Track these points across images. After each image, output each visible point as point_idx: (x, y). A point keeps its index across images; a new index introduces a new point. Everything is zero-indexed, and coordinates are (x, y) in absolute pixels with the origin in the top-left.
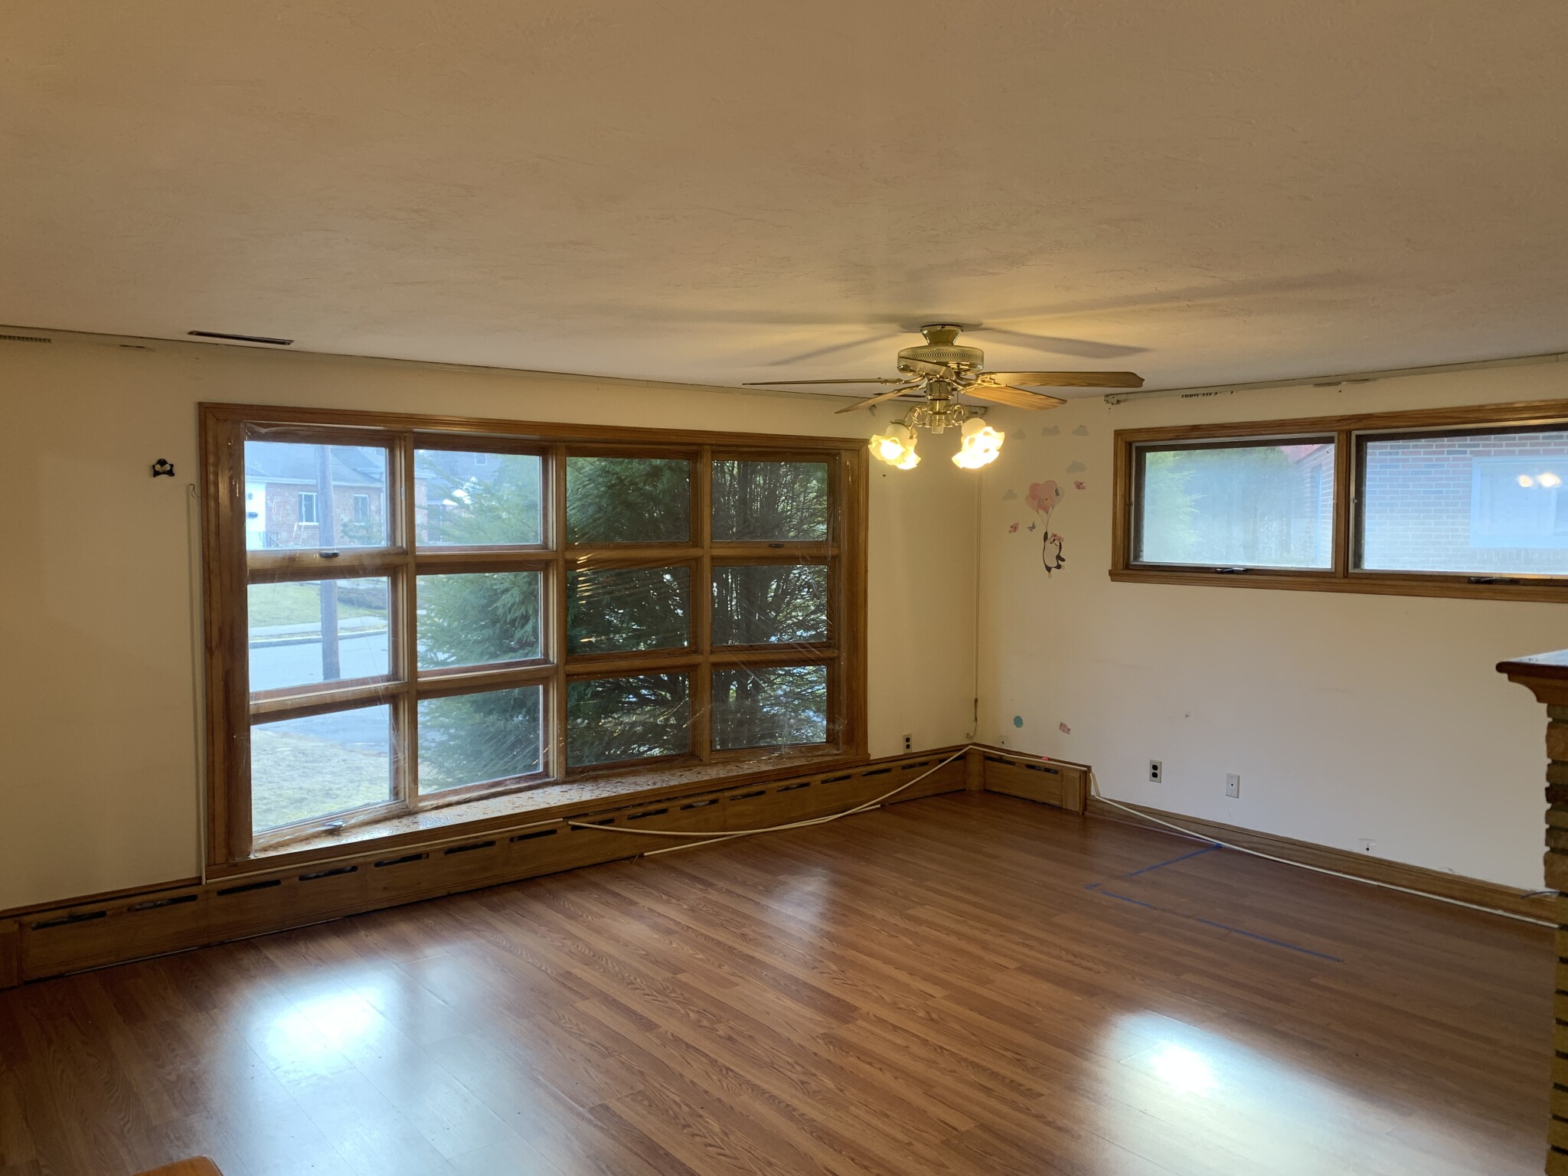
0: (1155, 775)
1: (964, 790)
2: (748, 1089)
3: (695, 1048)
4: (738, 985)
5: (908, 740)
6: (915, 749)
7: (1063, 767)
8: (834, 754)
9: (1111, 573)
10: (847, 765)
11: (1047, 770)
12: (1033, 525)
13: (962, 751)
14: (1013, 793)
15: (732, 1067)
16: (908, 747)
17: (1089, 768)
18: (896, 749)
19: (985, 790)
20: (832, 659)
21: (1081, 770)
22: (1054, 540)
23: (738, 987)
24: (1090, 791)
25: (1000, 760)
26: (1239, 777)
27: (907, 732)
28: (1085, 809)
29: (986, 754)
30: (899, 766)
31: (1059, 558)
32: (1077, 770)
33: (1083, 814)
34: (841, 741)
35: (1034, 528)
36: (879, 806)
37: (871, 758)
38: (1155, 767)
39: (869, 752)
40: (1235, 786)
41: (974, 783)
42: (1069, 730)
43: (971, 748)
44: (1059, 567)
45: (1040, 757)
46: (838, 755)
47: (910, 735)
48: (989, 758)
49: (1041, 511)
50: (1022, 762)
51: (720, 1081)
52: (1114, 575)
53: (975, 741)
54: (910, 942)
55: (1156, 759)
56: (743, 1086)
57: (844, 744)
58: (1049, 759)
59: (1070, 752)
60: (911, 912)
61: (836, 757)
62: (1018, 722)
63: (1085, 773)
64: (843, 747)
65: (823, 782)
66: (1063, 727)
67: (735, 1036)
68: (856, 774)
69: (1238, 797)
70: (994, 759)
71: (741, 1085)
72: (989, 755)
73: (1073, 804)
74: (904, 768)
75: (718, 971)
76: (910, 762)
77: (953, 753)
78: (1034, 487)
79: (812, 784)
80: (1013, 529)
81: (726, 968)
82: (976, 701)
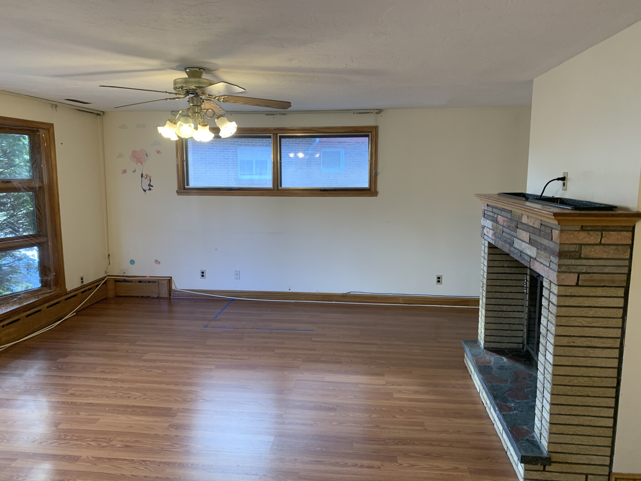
0: (203, 276)
1: (107, 298)
2: (165, 466)
3: (114, 458)
4: (100, 419)
5: (82, 279)
6: (85, 283)
7: (158, 279)
8: (48, 293)
9: (177, 192)
10: (57, 296)
11: (149, 282)
12: (135, 170)
13: (105, 280)
14: (132, 295)
15: (144, 459)
16: (82, 282)
17: (171, 277)
18: (78, 285)
19: (116, 296)
20: (43, 243)
21: (167, 279)
22: (147, 177)
23: (100, 420)
24: (172, 288)
25: (125, 281)
26: (240, 271)
27: (81, 275)
28: (170, 295)
29: (116, 280)
30: (80, 292)
31: (150, 185)
32: (166, 279)
33: (170, 298)
34: (52, 285)
35: (136, 171)
36: (75, 314)
37: (68, 290)
38: (203, 273)
39: (66, 288)
40: (238, 275)
41: (111, 294)
42: (159, 262)
43: (108, 278)
44: (150, 189)
45: (146, 277)
46: (51, 292)
47: (83, 276)
48: (117, 281)
49: (138, 163)
50: (137, 280)
51: (146, 468)
52: (179, 193)
53: (108, 274)
54: (160, 371)
55: (203, 270)
56: (161, 465)
57: (54, 286)
58: (150, 277)
59: (160, 272)
60: (144, 358)
61: (52, 294)
62: (132, 262)
63: (170, 281)
64: (53, 288)
65: (48, 307)
66: (157, 262)
67: (128, 444)
68: (62, 300)
69: (239, 279)
70: (119, 281)
71: (159, 466)
72: (117, 280)
73: (164, 293)
74: (83, 292)
75: (79, 416)
76: (85, 289)
77: (102, 281)
78: (134, 152)
79: (43, 310)
80: (123, 172)
81: (82, 413)
82: (109, 255)
